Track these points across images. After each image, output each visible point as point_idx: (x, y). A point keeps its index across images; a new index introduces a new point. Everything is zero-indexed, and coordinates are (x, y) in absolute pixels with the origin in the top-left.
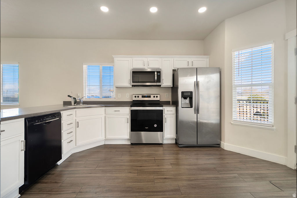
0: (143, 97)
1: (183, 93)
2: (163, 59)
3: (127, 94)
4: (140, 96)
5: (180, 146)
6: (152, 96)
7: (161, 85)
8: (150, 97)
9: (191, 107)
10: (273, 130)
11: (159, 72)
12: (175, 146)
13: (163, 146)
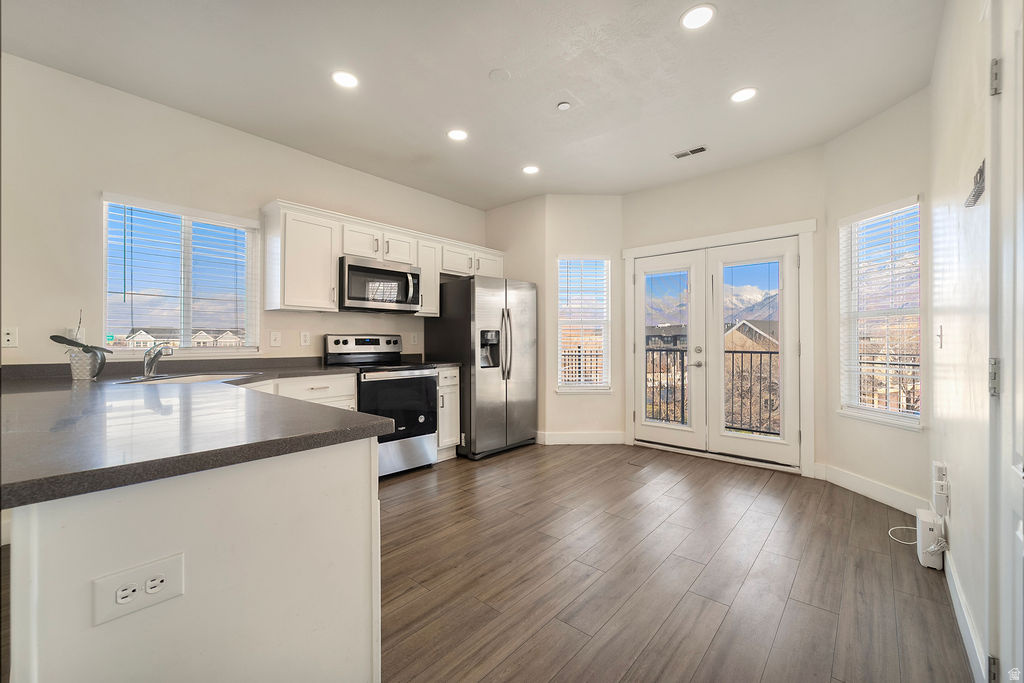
0: (359, 342)
1: (483, 333)
2: (422, 242)
3: (302, 334)
4: (352, 341)
5: (477, 457)
6: (382, 341)
7: (416, 312)
8: (376, 342)
9: (496, 365)
10: (609, 394)
11: (416, 277)
12: (454, 463)
13: (435, 468)
